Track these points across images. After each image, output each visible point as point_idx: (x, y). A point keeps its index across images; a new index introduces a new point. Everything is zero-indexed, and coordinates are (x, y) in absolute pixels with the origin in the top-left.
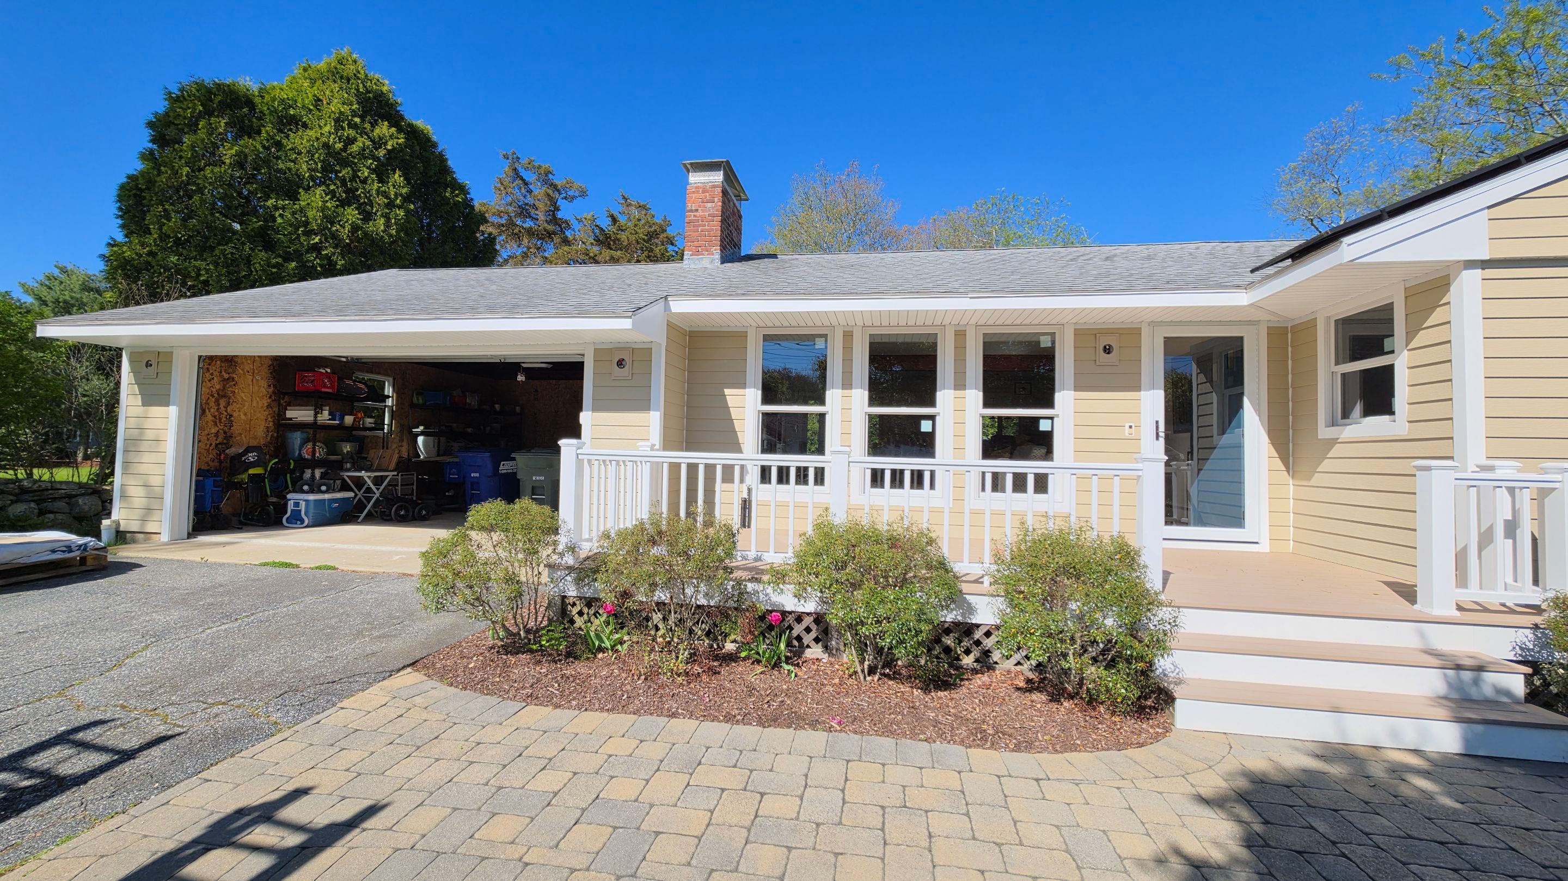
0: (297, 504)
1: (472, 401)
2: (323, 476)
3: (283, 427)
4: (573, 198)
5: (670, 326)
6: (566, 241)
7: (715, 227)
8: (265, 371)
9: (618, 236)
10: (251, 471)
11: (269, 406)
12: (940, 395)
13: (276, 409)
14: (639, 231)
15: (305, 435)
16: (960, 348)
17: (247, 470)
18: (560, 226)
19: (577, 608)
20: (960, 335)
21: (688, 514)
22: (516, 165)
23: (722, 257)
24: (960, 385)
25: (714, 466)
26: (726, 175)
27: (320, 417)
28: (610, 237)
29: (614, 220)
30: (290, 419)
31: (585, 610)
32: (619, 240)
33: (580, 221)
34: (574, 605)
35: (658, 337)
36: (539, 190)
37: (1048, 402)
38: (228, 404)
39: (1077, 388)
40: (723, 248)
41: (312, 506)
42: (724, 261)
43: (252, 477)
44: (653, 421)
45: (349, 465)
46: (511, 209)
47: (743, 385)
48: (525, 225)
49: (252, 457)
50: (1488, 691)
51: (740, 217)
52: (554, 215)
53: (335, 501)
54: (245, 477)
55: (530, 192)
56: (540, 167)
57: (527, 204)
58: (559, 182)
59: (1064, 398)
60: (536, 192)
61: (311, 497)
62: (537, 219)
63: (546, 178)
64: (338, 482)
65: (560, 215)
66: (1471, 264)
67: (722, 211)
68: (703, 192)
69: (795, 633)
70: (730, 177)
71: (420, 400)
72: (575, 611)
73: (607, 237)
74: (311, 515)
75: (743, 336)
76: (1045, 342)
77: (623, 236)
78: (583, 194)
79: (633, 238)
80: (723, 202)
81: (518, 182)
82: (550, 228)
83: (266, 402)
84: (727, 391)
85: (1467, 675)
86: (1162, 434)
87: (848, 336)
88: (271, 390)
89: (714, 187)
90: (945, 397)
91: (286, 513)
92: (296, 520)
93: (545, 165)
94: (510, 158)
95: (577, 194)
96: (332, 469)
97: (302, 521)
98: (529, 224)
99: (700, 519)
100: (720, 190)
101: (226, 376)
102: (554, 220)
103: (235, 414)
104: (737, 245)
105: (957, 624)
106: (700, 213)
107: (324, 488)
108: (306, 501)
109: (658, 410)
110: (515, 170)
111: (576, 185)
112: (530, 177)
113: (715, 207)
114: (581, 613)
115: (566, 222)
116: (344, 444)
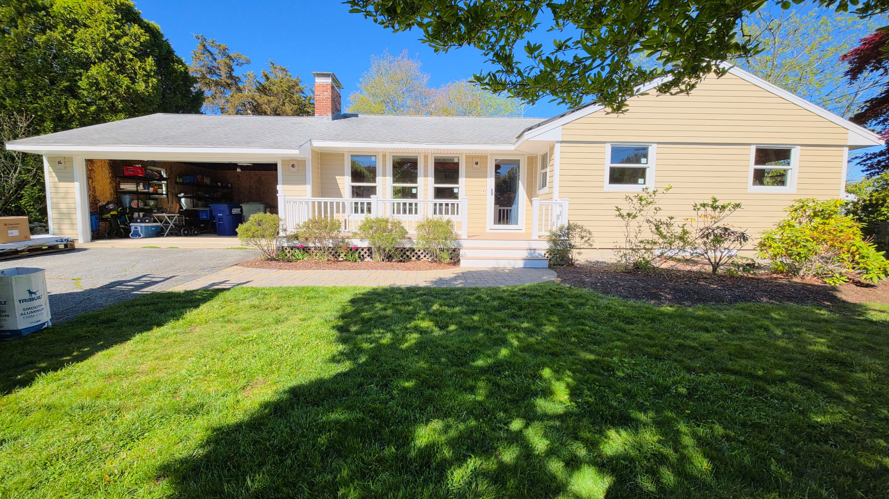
0: (136, 228)
1: (207, 181)
2: (144, 216)
3: (119, 193)
4: (242, 64)
5: (313, 151)
6: (239, 90)
7: (329, 104)
8: (107, 165)
9: (271, 88)
10: (112, 213)
11: (110, 183)
12: (419, 179)
13: (114, 184)
14: (283, 85)
15: (131, 197)
16: (426, 162)
17: (110, 212)
18: (235, 80)
19: (288, 250)
20: (426, 157)
21: (325, 217)
22: (205, 43)
23: (332, 117)
24: (426, 176)
25: (333, 202)
26: (333, 80)
27: (139, 188)
28: (266, 89)
29: (268, 79)
30: (123, 189)
31: (291, 251)
32: (271, 90)
33: (246, 76)
34: (286, 249)
35: (308, 156)
36: (221, 60)
37: (456, 182)
38: (93, 182)
39: (466, 177)
40: (333, 113)
41: (143, 229)
42: (334, 118)
43: (112, 215)
44: (308, 188)
45: (156, 211)
46: (203, 69)
47: (343, 175)
48: (212, 79)
49: (111, 206)
50: (537, 254)
51: (340, 97)
52: (230, 74)
53: (154, 227)
54: (109, 215)
55: (215, 59)
56: (219, 46)
57: (214, 67)
58: (232, 55)
59: (462, 180)
60: (219, 60)
61: (143, 225)
62: (221, 76)
63: (224, 52)
64: (152, 218)
65: (234, 74)
66: (558, 142)
67: (332, 97)
68: (323, 87)
69: (361, 254)
70: (335, 80)
71: (179, 180)
72: (287, 251)
73: (264, 88)
74: (143, 232)
75: (343, 155)
76: (456, 160)
77: (274, 88)
78: (248, 62)
79: (280, 89)
80: (332, 92)
81: (207, 54)
82: (229, 81)
83: (109, 180)
84: (337, 177)
85: (532, 251)
86: (494, 194)
87: (384, 156)
88: (111, 175)
89: (327, 85)
90: (420, 179)
91: (130, 232)
92: (136, 235)
93: (223, 45)
94: (200, 38)
95: (244, 62)
96: (148, 212)
97: (139, 236)
98: (215, 78)
99: (329, 219)
100: (330, 86)
101: (90, 168)
102: (231, 77)
103: (96, 187)
104: (339, 111)
105: (410, 248)
106: (321, 96)
107: (147, 221)
108: (141, 226)
109: (309, 184)
110: (204, 46)
111: (243, 56)
112: (215, 51)
113: (328, 94)
114: (289, 252)
115: (238, 78)
116: (150, 201)
